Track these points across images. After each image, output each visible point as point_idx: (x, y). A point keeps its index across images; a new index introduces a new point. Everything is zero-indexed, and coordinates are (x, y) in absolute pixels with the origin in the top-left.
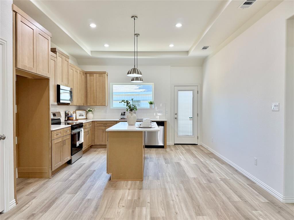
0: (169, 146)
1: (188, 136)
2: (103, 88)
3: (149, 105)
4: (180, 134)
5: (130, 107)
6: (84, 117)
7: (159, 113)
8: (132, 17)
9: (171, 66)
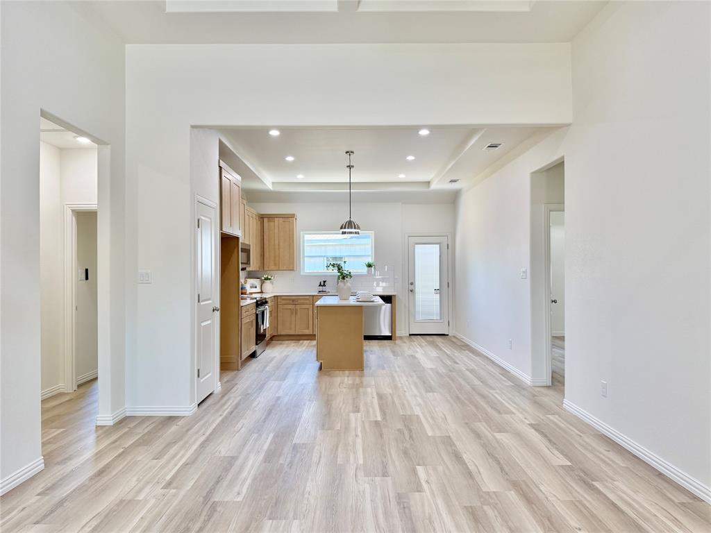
0: (401, 338)
1: (431, 321)
2: (290, 242)
3: (366, 268)
4: (419, 317)
5: (342, 274)
6: (258, 290)
7: (383, 282)
8: (347, 153)
9: (403, 203)
